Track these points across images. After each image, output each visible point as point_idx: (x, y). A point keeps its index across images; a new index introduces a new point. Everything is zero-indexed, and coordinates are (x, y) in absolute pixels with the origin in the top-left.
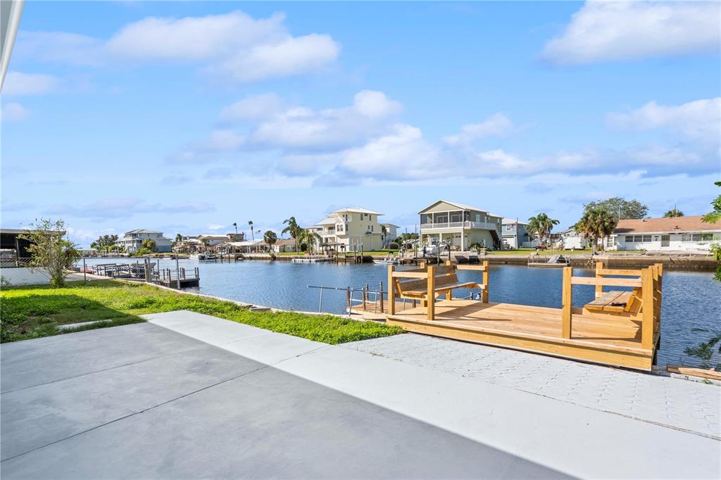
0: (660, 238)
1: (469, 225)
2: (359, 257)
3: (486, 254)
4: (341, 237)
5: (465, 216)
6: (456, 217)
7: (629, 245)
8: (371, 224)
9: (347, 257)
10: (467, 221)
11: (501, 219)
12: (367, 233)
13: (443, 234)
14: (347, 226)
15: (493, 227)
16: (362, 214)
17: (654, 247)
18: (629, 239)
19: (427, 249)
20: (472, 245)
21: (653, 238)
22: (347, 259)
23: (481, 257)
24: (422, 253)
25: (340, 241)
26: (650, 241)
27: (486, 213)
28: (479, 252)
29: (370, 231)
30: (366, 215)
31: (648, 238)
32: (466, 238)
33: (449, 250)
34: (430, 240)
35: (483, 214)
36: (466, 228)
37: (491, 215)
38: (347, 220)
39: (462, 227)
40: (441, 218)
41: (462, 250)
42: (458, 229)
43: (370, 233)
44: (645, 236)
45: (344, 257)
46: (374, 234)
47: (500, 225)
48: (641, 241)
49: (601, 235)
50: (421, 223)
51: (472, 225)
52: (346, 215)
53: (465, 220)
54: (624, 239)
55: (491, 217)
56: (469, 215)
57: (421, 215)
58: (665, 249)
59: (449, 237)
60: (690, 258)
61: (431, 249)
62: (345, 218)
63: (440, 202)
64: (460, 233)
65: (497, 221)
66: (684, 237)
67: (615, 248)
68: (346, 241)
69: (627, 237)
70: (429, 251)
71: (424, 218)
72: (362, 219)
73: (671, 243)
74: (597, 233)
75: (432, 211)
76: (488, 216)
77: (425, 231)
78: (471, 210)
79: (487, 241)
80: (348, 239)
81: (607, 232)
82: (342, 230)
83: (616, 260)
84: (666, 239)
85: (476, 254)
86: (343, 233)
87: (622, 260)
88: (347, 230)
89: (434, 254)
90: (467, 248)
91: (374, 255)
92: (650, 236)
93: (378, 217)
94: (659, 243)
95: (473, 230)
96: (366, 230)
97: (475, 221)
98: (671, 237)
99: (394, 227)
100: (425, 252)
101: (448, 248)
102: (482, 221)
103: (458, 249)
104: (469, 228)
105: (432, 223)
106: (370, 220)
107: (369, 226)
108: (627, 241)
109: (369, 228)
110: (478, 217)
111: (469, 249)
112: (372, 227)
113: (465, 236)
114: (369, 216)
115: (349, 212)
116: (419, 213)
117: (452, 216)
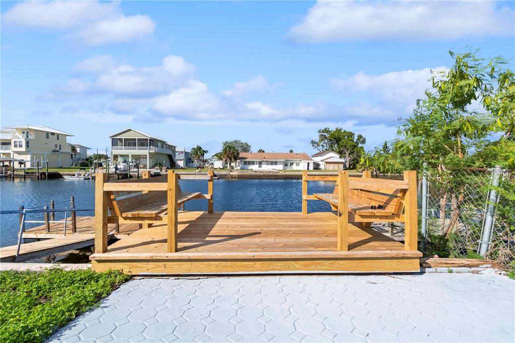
0: (258, 163)
1: (153, 150)
2: (44, 173)
3: (166, 171)
4: (20, 153)
5: (150, 143)
6: (143, 143)
7: (246, 166)
8: (58, 143)
9: (28, 173)
10: (151, 147)
11: (175, 147)
12: (53, 151)
13: (132, 155)
14: (27, 143)
15: (170, 152)
16: (47, 133)
17: (255, 167)
18: (245, 163)
19: (119, 167)
20: (156, 165)
21: (255, 163)
22: (27, 175)
23: (163, 173)
24: (114, 170)
25: (17, 157)
26: (254, 164)
27: (165, 142)
28: (161, 169)
29: (58, 149)
30: (53, 134)
31: (253, 163)
32: (151, 159)
33: (138, 168)
34: (120, 159)
35: (163, 143)
36: (150, 151)
37: (169, 144)
38: (28, 137)
39: (148, 151)
40: (130, 143)
41: (148, 168)
42: (145, 152)
43: (58, 151)
45: (22, 173)
46: (62, 153)
47: (174, 151)
48: (250, 164)
49: (233, 160)
50: (112, 146)
51: (155, 149)
52: (26, 132)
53: (150, 146)
54: (243, 163)
56: (153, 142)
57: (112, 139)
58: (260, 169)
59: (137, 158)
60: (271, 174)
61: (122, 167)
62: (25, 135)
63: (129, 130)
64: (146, 155)
65: (172, 148)
66: (268, 163)
67: (239, 168)
68: (27, 158)
69: (244, 162)
70: (120, 168)
71: (115, 141)
72: (47, 137)
73: (262, 165)
74: (231, 159)
75: (123, 137)
76: (167, 144)
77: (116, 152)
78: (155, 139)
79: (166, 161)
80: (29, 155)
81: (236, 159)
82: (21, 146)
83: (241, 175)
84: (260, 163)
85: (159, 171)
86: (23, 149)
87: (244, 175)
88: (27, 146)
89: (124, 171)
90: (151, 166)
91: (61, 172)
92: (254, 162)
93: (68, 138)
94: (258, 166)
95: (156, 153)
96: (53, 148)
97: (157, 147)
98: (263, 163)
99: (84, 149)
100: (116, 169)
101: (137, 166)
102: (162, 147)
103: (145, 167)
104: (154, 151)
105: (122, 146)
106: (58, 139)
107: (56, 145)
108: (244, 164)
109: (56, 147)
110: (160, 144)
111: (153, 167)
112: (60, 146)
113: (150, 158)
114: (56, 135)
115: (30, 129)
116: (110, 137)
117: (139, 142)
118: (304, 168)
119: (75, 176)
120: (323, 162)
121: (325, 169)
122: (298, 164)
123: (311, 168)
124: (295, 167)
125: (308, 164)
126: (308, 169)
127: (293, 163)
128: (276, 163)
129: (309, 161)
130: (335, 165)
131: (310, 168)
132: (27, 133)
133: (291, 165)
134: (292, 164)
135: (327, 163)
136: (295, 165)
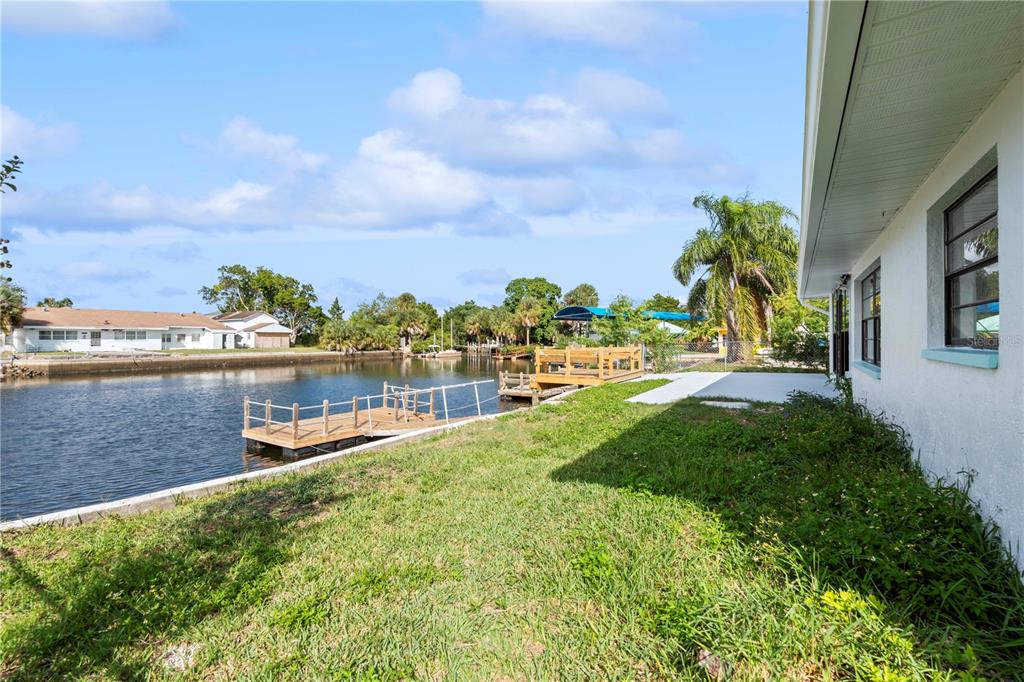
0: (89, 335)
7: (46, 344)
17: (81, 347)
18: (44, 335)
21: (79, 334)
26: (75, 338)
31: (72, 335)
44: (68, 332)
48: (62, 338)
54: (37, 334)
58: (95, 349)
60: (153, 359)
66: (118, 333)
69: (42, 332)
73: (103, 341)
83: (62, 365)
84: (96, 336)
87: (71, 365)
92: (76, 332)
94: (88, 341)
98: (103, 334)
108: (41, 338)
118: (215, 344)
120: (253, 334)
121: (257, 347)
122: (195, 338)
123: (230, 344)
124: (189, 343)
125: (224, 336)
126: (224, 347)
127: (184, 336)
128: (142, 335)
129: (225, 332)
130: (276, 338)
131: (227, 344)
133: (179, 340)
134: (182, 337)
135: (259, 334)
136: (188, 339)
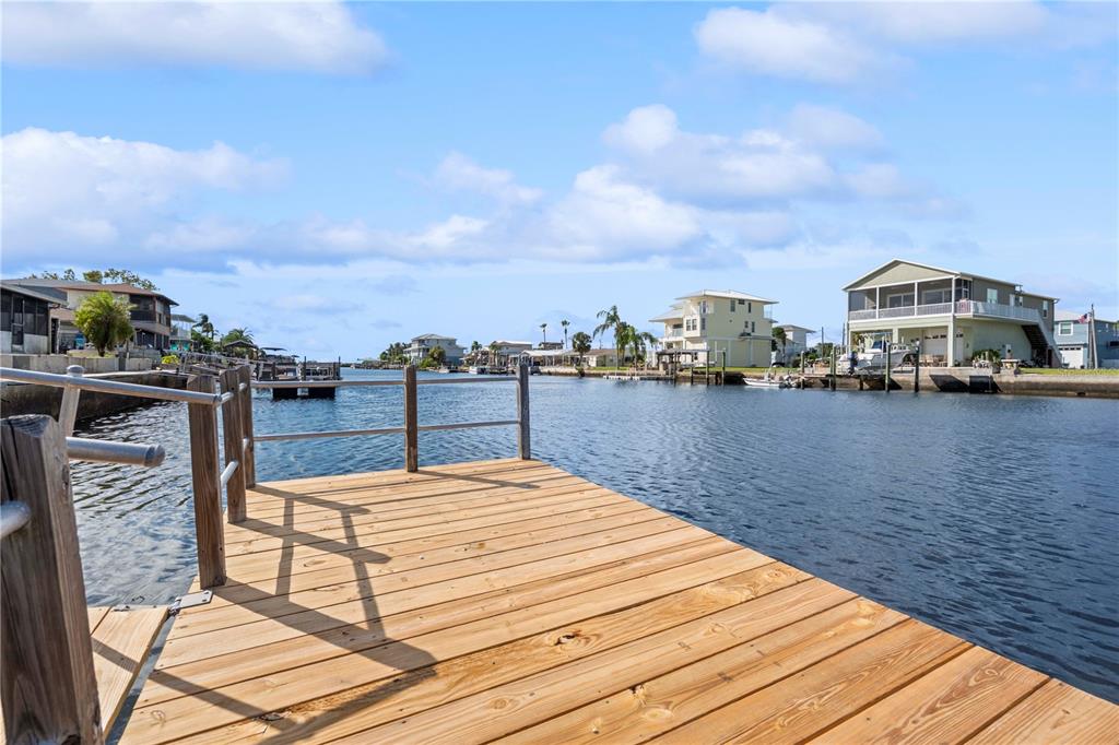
1: (970, 309)
2: (718, 374)
3: (1017, 373)
4: (693, 340)
5: (958, 290)
6: (934, 292)
8: (750, 318)
9: (696, 373)
10: (963, 301)
11: (1051, 302)
12: (742, 335)
13: (900, 330)
14: (703, 321)
15: (1032, 317)
16: (733, 301)
19: (860, 356)
20: (977, 354)
22: (697, 377)
23: (1004, 379)
24: (847, 365)
25: (690, 347)
27: (1014, 286)
28: (998, 367)
29: (749, 330)
30: (742, 302)
32: (960, 340)
33: (917, 364)
34: (869, 341)
35: (1005, 289)
36: (959, 315)
37: (1027, 290)
38: (704, 311)
39: (951, 314)
40: (895, 297)
41: (951, 363)
42: (941, 318)
43: (749, 334)
45: (689, 374)
46: (756, 338)
47: (1048, 315)
50: (850, 310)
51: (975, 306)
53: (958, 299)
55: (1025, 296)
56: (968, 286)
57: (851, 293)
59: (916, 335)
61: (870, 357)
62: (700, 308)
63: (896, 263)
64: (946, 327)
65: (1043, 304)
68: (703, 346)
70: (864, 360)
71: (858, 297)
72: (733, 309)
75: (876, 284)
76: (1019, 294)
77: (859, 324)
78: (975, 278)
79: (1014, 343)
80: (704, 343)
82: (694, 328)
85: (988, 372)
86: (697, 333)
88: (703, 327)
89: (875, 368)
90: (961, 359)
93: (767, 308)
95: (978, 322)
96: (741, 329)
97: (984, 299)
99: (802, 333)
100: (854, 362)
101: (913, 359)
102: (1003, 300)
103: (940, 360)
104: (970, 315)
105: (875, 308)
106: (750, 311)
107: (747, 323)
109: (746, 327)
110: (992, 294)
111: (968, 362)
112: (753, 324)
113: (957, 336)
114: (747, 303)
115: (708, 296)
116: (845, 289)
117: (924, 292)
119: (763, 378)
132: (704, 302)
